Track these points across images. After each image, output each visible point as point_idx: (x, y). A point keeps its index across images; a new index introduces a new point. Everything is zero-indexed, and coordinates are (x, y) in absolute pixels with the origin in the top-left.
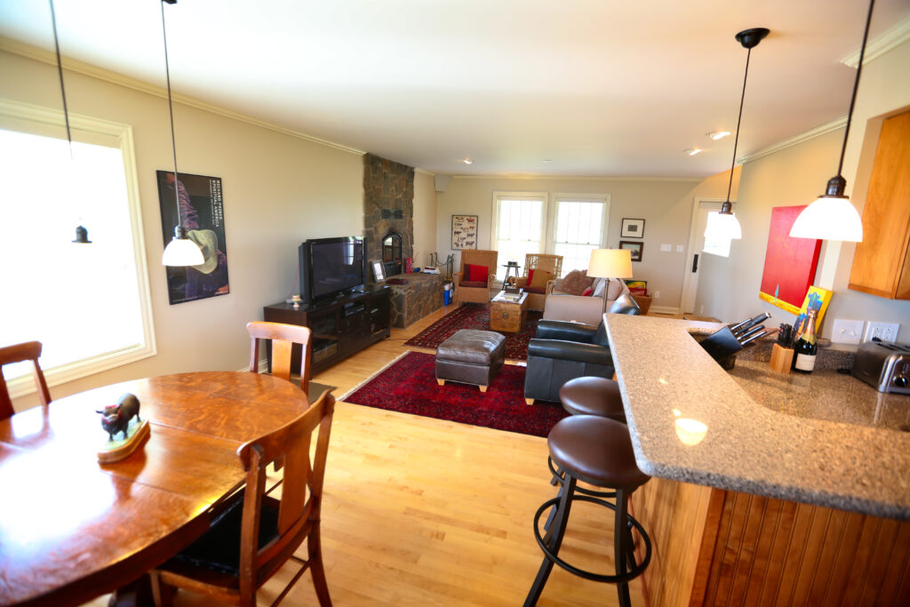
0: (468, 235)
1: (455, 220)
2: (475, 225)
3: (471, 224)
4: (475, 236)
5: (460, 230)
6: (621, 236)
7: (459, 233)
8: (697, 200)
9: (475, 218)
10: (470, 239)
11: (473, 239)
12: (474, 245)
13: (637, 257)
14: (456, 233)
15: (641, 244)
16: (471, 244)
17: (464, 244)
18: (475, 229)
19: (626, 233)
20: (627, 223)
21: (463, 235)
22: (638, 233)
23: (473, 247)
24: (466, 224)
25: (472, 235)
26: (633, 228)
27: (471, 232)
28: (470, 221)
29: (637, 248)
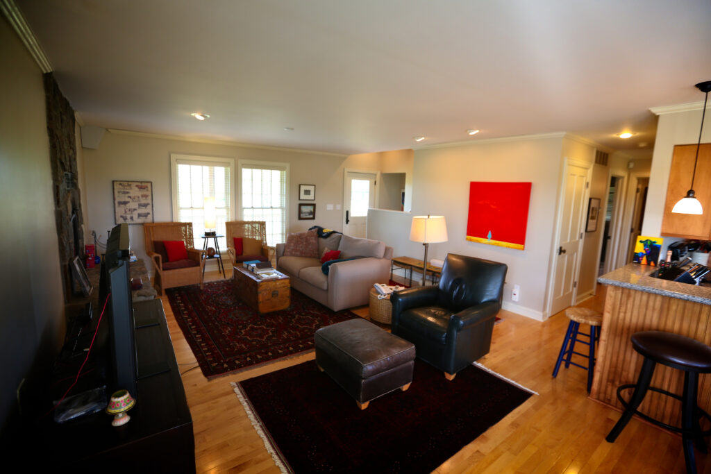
0: (140, 205)
1: (117, 187)
2: (149, 193)
3: (144, 192)
4: (150, 207)
5: (127, 200)
6: (299, 199)
7: (125, 203)
8: (346, 170)
9: (149, 185)
10: (143, 210)
11: (148, 210)
12: (150, 217)
13: (311, 216)
14: (120, 203)
15: (314, 205)
16: (146, 215)
17: (135, 216)
18: (150, 197)
19: (303, 196)
20: (303, 188)
21: (133, 205)
22: (311, 197)
23: (149, 219)
24: (135, 192)
25: (145, 205)
26: (307, 192)
27: (143, 201)
28: (141, 188)
29: (310, 209)
